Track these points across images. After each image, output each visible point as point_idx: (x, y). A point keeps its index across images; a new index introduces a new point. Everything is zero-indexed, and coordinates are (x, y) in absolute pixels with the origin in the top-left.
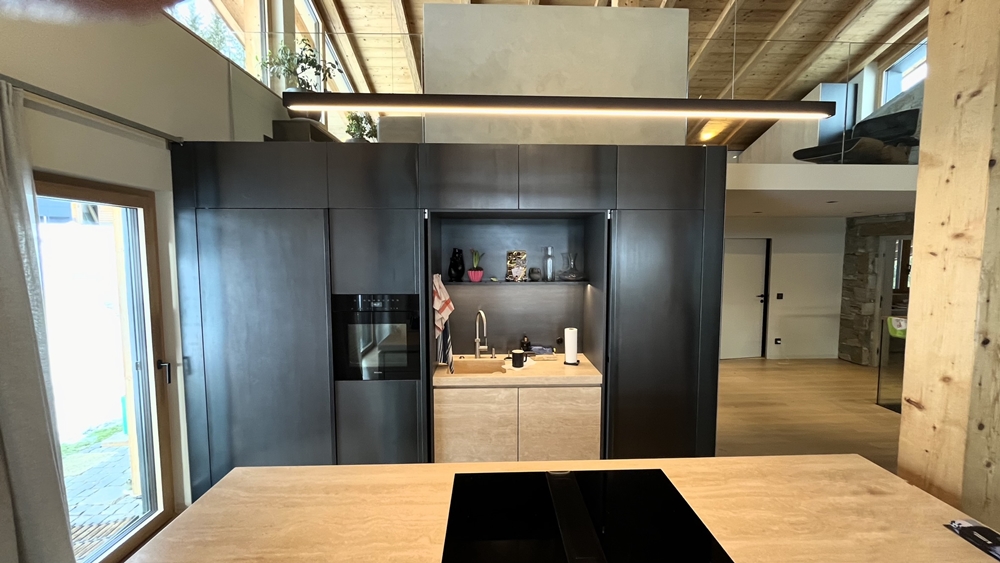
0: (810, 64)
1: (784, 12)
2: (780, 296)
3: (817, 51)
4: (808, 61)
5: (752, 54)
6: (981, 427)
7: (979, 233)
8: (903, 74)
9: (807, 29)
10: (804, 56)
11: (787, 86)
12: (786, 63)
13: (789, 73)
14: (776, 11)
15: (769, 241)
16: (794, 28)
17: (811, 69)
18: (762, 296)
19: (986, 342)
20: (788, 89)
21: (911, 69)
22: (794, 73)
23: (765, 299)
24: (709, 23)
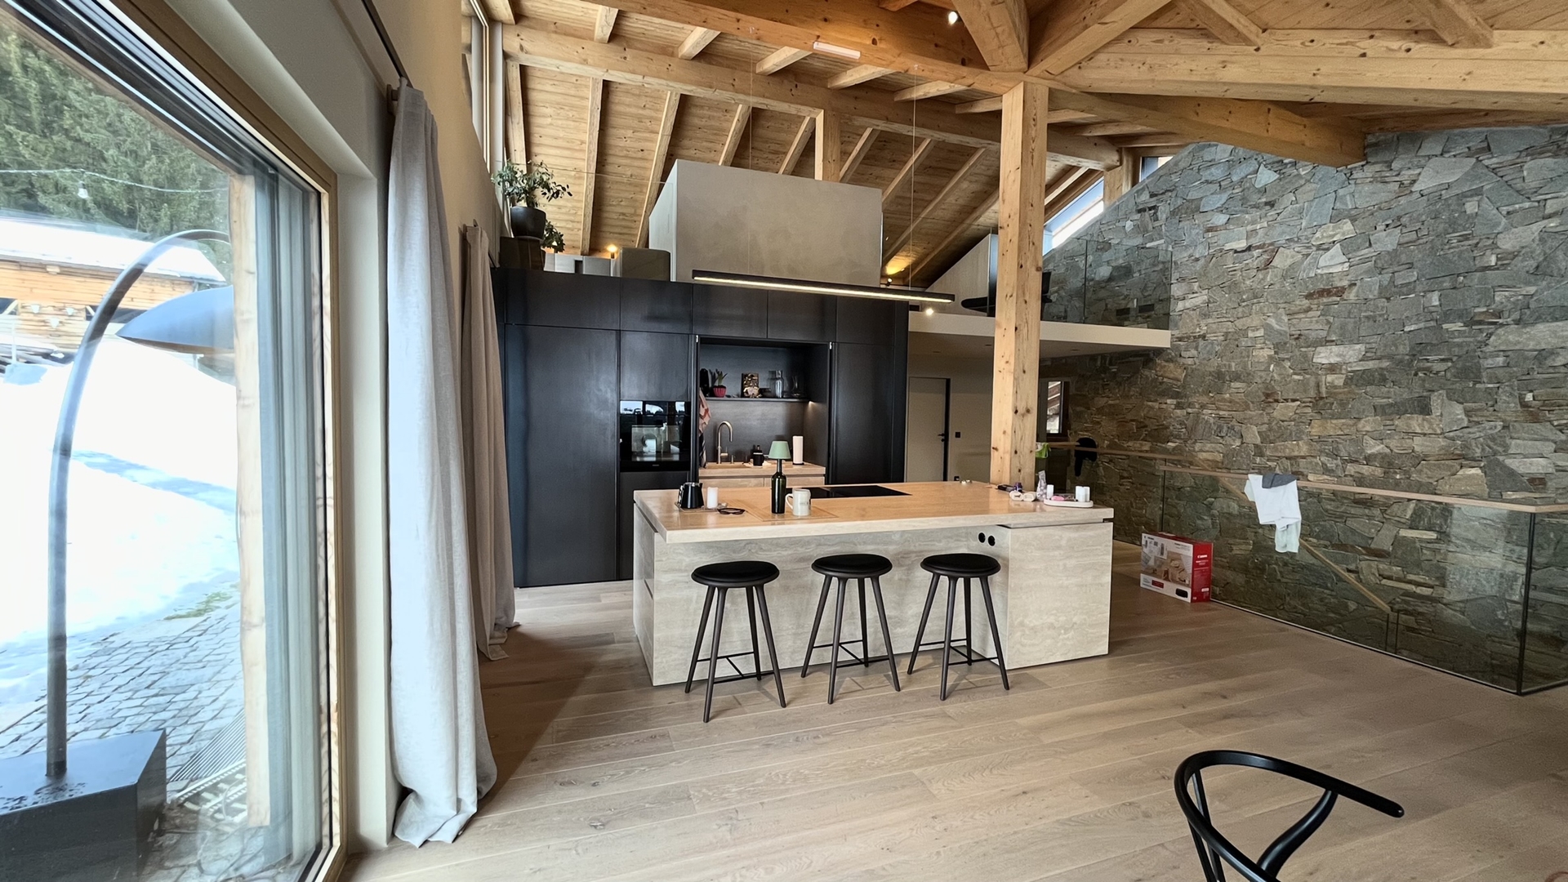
0: (980, 216)
1: (956, 171)
2: (958, 435)
3: (985, 206)
4: (978, 213)
5: (930, 202)
6: (1016, 452)
7: (1012, 361)
8: (1053, 234)
9: (975, 187)
10: (974, 209)
11: (963, 232)
12: (960, 212)
13: (962, 222)
14: (950, 170)
15: (948, 381)
16: (965, 185)
17: (981, 219)
18: (942, 435)
19: (1016, 412)
20: (968, 232)
21: (1059, 229)
22: (968, 221)
23: (946, 441)
24: (895, 171)
